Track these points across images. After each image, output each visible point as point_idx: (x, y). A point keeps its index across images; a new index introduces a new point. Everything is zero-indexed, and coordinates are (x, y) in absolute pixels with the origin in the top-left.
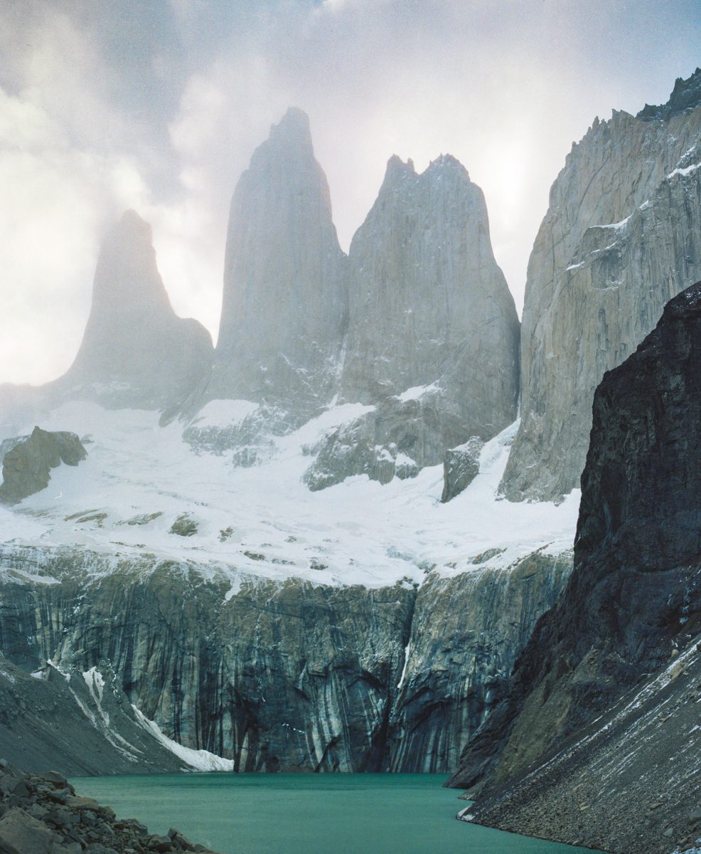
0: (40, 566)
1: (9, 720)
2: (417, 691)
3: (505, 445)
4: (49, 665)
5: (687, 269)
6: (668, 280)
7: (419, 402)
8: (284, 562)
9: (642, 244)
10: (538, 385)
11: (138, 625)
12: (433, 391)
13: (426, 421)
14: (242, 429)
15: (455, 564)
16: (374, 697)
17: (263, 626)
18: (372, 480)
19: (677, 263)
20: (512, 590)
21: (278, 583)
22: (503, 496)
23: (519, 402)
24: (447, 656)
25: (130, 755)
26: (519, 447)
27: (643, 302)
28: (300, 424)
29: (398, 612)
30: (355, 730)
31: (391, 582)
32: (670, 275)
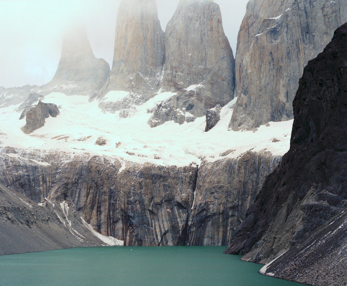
0: (42, 158)
1: (30, 224)
2: (200, 210)
3: (230, 108)
4: (46, 200)
5: (306, 35)
6: (298, 40)
7: (194, 91)
8: (143, 156)
9: (287, 25)
10: (245, 83)
11: (83, 183)
12: (200, 86)
13: (197, 99)
14: (123, 102)
15: (214, 157)
16: (182, 213)
17: (135, 183)
18: (176, 123)
19: (302, 33)
20: (239, 167)
21: (141, 165)
22: (230, 129)
23: (235, 91)
24: (212, 195)
25: (80, 239)
26: (237, 108)
27: (288, 49)
28: (146, 100)
29: (191, 177)
30: (174, 227)
31: (188, 165)
32: (299, 38)
